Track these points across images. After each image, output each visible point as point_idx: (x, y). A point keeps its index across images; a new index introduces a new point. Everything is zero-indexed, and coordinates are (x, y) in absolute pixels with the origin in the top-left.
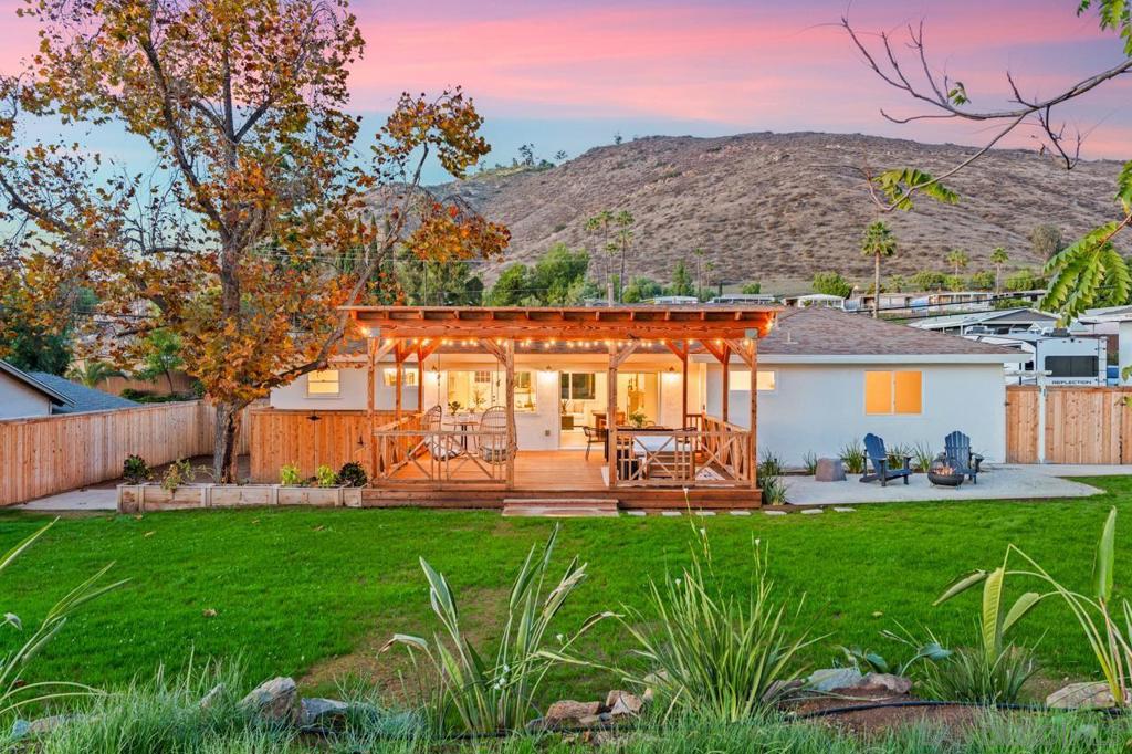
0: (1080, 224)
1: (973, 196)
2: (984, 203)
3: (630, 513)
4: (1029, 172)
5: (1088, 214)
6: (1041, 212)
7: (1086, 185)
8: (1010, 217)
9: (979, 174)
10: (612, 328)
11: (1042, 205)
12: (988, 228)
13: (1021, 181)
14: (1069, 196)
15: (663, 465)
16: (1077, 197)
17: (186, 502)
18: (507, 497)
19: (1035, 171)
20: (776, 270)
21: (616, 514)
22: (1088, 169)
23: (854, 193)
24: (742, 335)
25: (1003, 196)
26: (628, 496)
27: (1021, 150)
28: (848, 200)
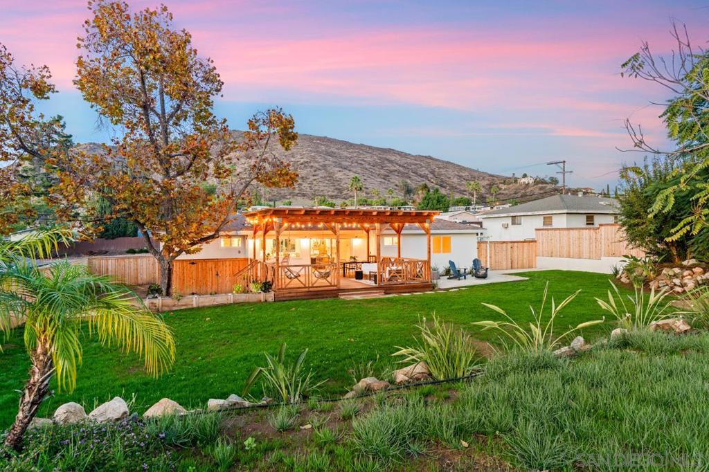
1: (374, 166)
2: (378, 170)
4: (393, 158)
6: (399, 175)
7: (413, 165)
8: (388, 176)
9: (375, 157)
11: (399, 172)
12: (380, 180)
13: (391, 162)
14: (408, 168)
15: (397, 275)
16: (411, 169)
17: (185, 305)
18: (339, 292)
19: (395, 158)
20: (297, 195)
22: (413, 158)
23: (327, 162)
24: (425, 222)
25: (385, 167)
28: (325, 166)
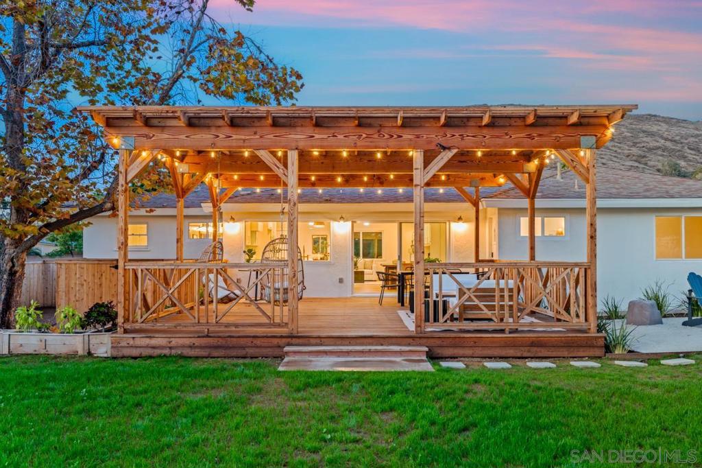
0: (690, 161)
1: (620, 143)
2: (627, 148)
3: (444, 364)
4: (655, 128)
5: (695, 155)
6: (665, 154)
7: (692, 136)
9: (623, 130)
10: (418, 137)
12: (631, 163)
13: (651, 134)
14: (682, 143)
15: (481, 304)
16: (687, 144)
18: (289, 345)
19: (659, 128)
21: (428, 367)
22: (692, 126)
24: (577, 145)
25: (640, 143)
26: (438, 342)
27: (649, 115)
